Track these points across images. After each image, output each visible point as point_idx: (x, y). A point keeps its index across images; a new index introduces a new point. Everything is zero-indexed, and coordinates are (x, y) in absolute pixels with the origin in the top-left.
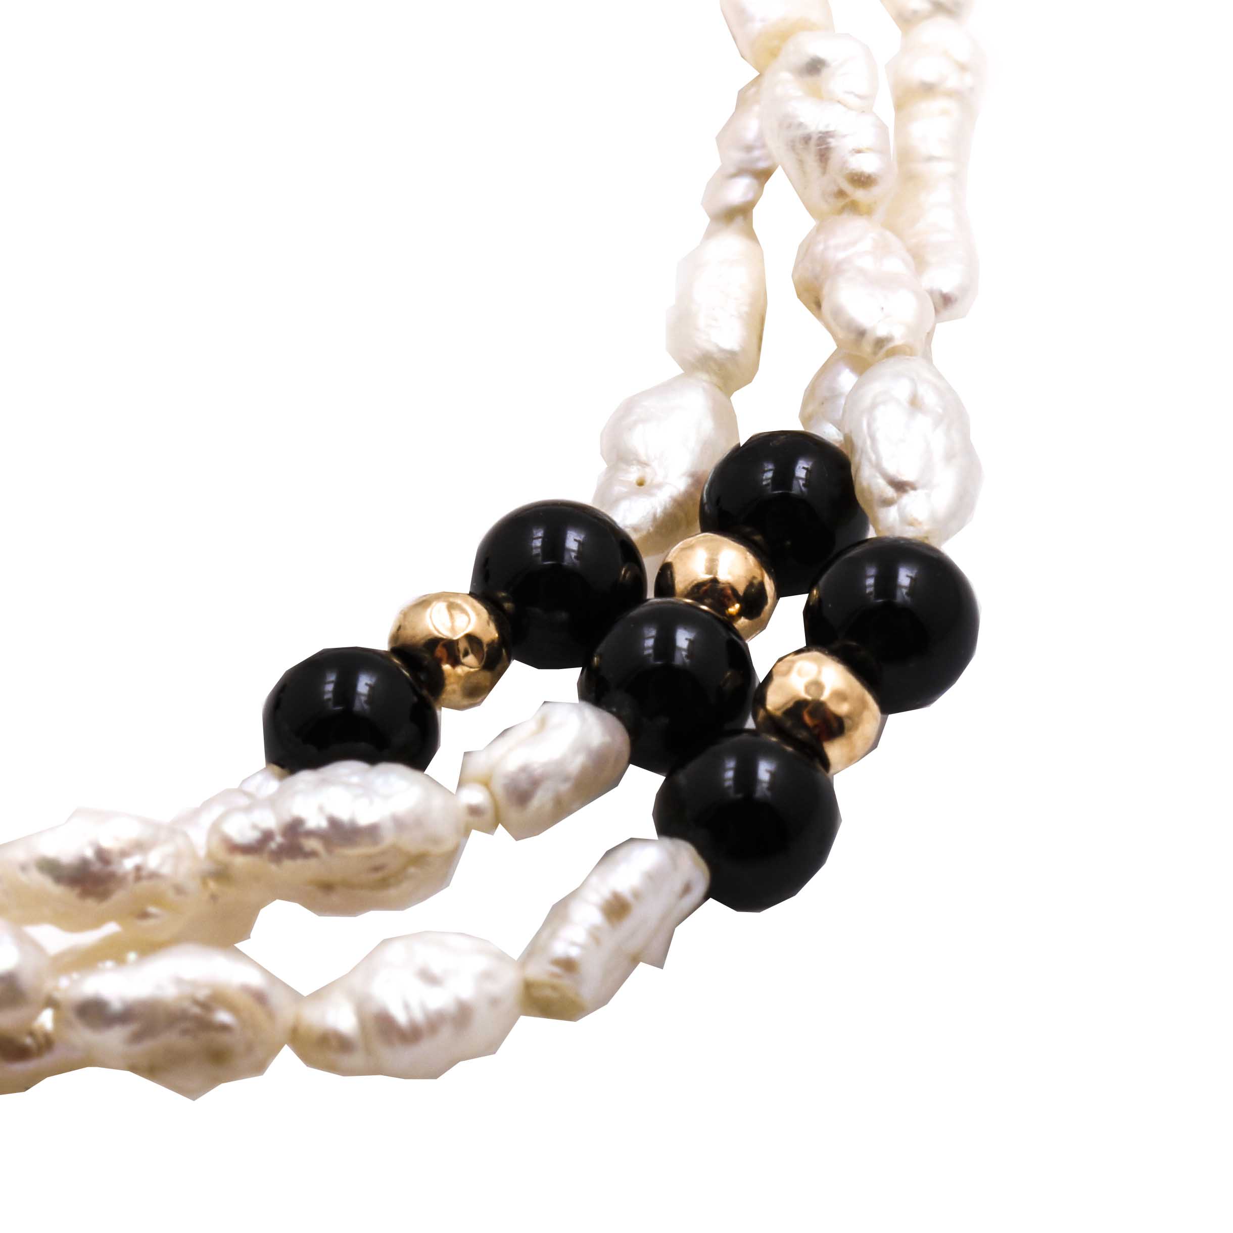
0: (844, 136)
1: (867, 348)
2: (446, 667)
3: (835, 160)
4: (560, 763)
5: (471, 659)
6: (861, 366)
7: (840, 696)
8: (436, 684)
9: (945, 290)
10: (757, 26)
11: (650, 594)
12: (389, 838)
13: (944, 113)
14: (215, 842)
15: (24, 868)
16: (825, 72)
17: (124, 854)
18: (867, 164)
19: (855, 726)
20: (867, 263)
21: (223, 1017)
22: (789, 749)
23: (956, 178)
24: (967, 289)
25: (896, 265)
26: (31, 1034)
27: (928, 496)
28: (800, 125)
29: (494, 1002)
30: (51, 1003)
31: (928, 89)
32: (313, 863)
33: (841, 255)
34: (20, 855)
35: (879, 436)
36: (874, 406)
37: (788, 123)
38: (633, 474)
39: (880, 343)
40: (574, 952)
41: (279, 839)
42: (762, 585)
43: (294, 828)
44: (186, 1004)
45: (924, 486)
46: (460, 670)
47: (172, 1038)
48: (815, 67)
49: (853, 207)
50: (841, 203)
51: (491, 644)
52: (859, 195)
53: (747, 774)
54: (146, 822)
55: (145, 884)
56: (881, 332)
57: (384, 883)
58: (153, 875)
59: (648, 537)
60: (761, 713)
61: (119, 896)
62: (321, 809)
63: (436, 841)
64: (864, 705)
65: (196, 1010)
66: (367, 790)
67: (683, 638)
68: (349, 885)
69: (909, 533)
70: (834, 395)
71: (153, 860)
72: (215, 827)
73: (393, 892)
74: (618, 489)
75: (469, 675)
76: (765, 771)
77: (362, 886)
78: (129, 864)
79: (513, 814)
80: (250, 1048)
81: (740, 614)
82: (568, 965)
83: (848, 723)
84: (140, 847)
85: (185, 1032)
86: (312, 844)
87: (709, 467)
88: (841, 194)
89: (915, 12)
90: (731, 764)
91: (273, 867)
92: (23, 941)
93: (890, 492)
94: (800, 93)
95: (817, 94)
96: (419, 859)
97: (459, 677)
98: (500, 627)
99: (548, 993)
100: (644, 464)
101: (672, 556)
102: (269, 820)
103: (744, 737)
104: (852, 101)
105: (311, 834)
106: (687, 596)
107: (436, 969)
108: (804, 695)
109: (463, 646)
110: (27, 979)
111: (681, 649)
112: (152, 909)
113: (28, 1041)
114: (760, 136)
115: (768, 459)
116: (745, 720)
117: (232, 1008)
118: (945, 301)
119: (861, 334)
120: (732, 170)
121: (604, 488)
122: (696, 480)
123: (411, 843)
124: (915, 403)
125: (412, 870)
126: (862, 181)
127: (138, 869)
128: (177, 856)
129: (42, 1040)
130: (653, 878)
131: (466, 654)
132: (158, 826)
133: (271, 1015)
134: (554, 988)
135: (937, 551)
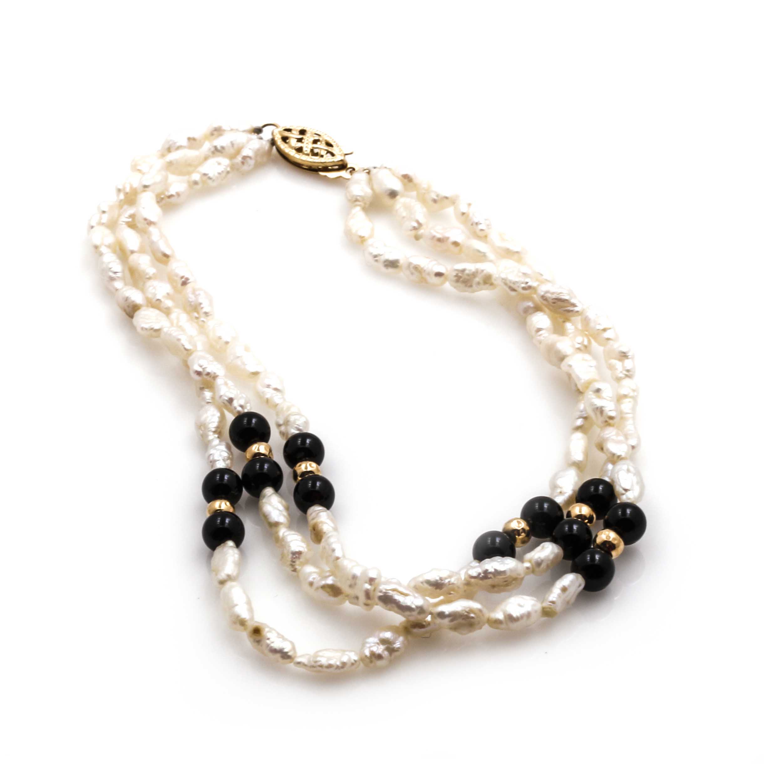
0: (606, 407)
1: (615, 458)
2: (517, 536)
3: (604, 414)
4: (548, 556)
5: (523, 534)
6: (614, 463)
7: (614, 539)
8: (515, 540)
9: (633, 445)
10: (583, 381)
11: (565, 517)
12: (508, 574)
13: (630, 402)
14: (466, 576)
15: (422, 583)
16: (601, 392)
17: (446, 578)
18: (613, 414)
19: (618, 546)
20: (614, 437)
21: (472, 615)
22: (603, 552)
23: (634, 418)
24: (639, 444)
25: (621, 438)
26: (425, 622)
27: (633, 492)
28: (595, 405)
29: (536, 612)
30: (431, 613)
31: (625, 396)
32: (490, 580)
33: (607, 436)
34: (421, 579)
35: (620, 478)
36: (618, 472)
37: (592, 404)
38: (559, 491)
39: (619, 457)
40: (554, 599)
41: (482, 575)
42: (592, 516)
43: (486, 572)
44: (464, 612)
45: (632, 490)
46: (520, 537)
47: (460, 621)
48: (598, 391)
49: (609, 425)
50: (606, 423)
51: (528, 530)
52: (611, 421)
53: (593, 558)
54: (450, 571)
55: (451, 586)
56: (619, 454)
57: (507, 585)
58: (453, 584)
59: (564, 505)
60: (595, 544)
61: (445, 589)
62: (492, 567)
63: (519, 575)
64: (620, 542)
65: (466, 613)
66: (503, 563)
67: (575, 527)
68: (498, 586)
69: (629, 501)
70: (607, 471)
71: (453, 580)
72: (466, 573)
73: (509, 587)
74: (555, 494)
75: (523, 538)
76: (597, 557)
77: (502, 586)
78: (447, 581)
79: (537, 569)
80: (479, 623)
81: (588, 522)
82: (553, 602)
83: (616, 546)
84: (450, 577)
85: (463, 619)
86: (490, 576)
87: (577, 488)
88: (606, 421)
89: (621, 377)
90: (589, 556)
91: (481, 582)
92: (425, 599)
93: (623, 492)
94: (595, 397)
95: (600, 397)
96: (515, 579)
97: (520, 539)
98: (530, 527)
99: (548, 609)
100: (561, 488)
101: (570, 509)
102: (480, 570)
103: (591, 550)
104: (609, 399)
105: (490, 573)
106: (576, 517)
107: (522, 604)
108: (605, 539)
109: (521, 531)
110: (425, 607)
111: (575, 530)
112: (452, 592)
113: (424, 623)
114: (585, 408)
115: (592, 485)
116: (591, 546)
117: (475, 614)
118: (633, 447)
119: (614, 455)
120: (577, 417)
121: (552, 494)
122: (574, 491)
123: (514, 575)
124: (628, 471)
125: (514, 582)
126: (611, 418)
127: (449, 582)
128: (458, 579)
129: (427, 623)
130: (572, 582)
131: (522, 533)
132: (453, 572)
133: (483, 615)
134: (550, 608)
135: (635, 505)
